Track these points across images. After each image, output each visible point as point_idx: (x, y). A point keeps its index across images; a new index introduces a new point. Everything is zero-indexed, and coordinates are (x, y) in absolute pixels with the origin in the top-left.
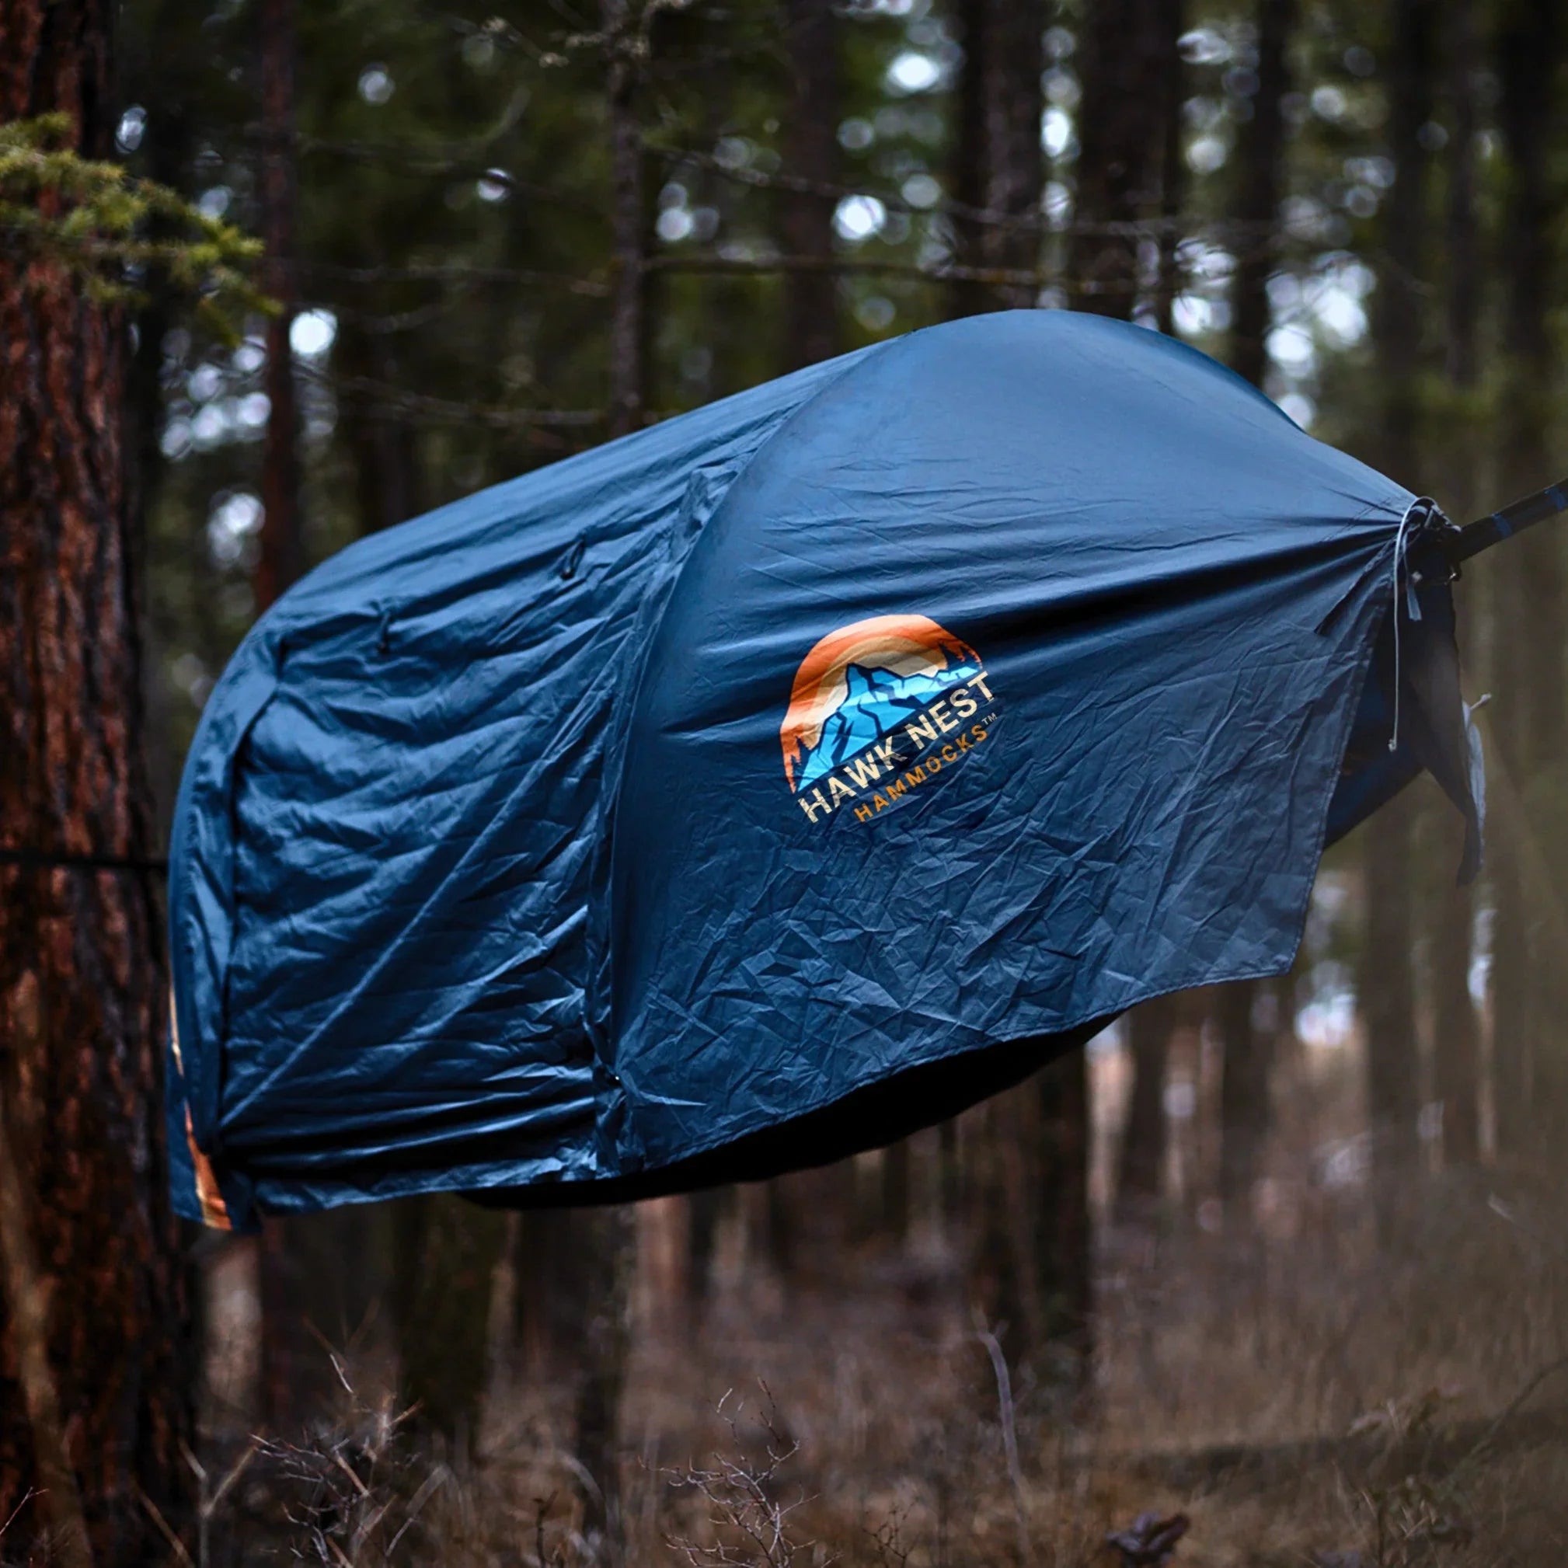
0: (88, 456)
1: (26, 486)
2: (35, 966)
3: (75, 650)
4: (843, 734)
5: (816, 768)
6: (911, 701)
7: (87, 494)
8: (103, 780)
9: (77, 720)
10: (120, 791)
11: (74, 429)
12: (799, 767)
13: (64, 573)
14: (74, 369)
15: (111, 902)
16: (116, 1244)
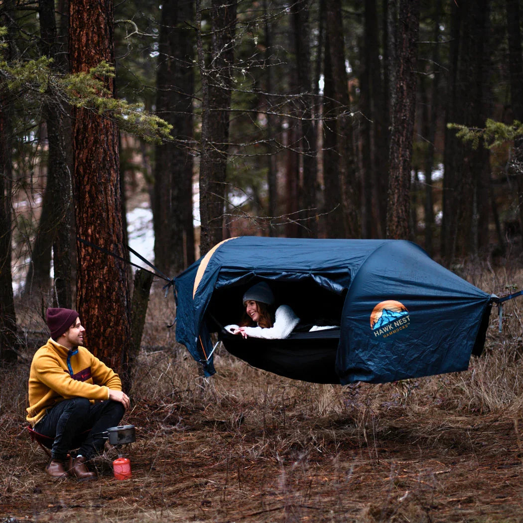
0: (115, 159)
1: (104, 166)
2: (107, 265)
3: (114, 200)
4: (382, 321)
5: (377, 326)
6: (395, 317)
7: (115, 167)
8: (119, 227)
9: (114, 214)
10: (121, 228)
11: (113, 153)
12: (374, 326)
13: (111, 184)
14: (113, 140)
15: (121, 252)
16: (121, 321)
